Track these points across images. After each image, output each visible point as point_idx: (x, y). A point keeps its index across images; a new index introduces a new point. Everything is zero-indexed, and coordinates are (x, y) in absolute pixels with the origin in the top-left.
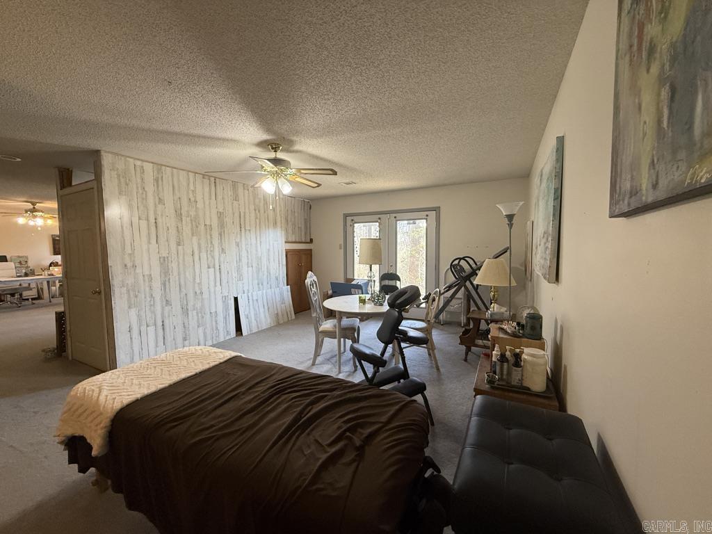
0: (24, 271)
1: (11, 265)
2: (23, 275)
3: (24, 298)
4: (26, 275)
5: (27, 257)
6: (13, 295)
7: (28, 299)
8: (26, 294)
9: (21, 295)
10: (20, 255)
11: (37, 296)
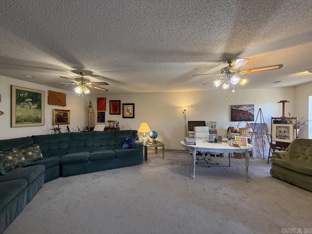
7: (214, 156)
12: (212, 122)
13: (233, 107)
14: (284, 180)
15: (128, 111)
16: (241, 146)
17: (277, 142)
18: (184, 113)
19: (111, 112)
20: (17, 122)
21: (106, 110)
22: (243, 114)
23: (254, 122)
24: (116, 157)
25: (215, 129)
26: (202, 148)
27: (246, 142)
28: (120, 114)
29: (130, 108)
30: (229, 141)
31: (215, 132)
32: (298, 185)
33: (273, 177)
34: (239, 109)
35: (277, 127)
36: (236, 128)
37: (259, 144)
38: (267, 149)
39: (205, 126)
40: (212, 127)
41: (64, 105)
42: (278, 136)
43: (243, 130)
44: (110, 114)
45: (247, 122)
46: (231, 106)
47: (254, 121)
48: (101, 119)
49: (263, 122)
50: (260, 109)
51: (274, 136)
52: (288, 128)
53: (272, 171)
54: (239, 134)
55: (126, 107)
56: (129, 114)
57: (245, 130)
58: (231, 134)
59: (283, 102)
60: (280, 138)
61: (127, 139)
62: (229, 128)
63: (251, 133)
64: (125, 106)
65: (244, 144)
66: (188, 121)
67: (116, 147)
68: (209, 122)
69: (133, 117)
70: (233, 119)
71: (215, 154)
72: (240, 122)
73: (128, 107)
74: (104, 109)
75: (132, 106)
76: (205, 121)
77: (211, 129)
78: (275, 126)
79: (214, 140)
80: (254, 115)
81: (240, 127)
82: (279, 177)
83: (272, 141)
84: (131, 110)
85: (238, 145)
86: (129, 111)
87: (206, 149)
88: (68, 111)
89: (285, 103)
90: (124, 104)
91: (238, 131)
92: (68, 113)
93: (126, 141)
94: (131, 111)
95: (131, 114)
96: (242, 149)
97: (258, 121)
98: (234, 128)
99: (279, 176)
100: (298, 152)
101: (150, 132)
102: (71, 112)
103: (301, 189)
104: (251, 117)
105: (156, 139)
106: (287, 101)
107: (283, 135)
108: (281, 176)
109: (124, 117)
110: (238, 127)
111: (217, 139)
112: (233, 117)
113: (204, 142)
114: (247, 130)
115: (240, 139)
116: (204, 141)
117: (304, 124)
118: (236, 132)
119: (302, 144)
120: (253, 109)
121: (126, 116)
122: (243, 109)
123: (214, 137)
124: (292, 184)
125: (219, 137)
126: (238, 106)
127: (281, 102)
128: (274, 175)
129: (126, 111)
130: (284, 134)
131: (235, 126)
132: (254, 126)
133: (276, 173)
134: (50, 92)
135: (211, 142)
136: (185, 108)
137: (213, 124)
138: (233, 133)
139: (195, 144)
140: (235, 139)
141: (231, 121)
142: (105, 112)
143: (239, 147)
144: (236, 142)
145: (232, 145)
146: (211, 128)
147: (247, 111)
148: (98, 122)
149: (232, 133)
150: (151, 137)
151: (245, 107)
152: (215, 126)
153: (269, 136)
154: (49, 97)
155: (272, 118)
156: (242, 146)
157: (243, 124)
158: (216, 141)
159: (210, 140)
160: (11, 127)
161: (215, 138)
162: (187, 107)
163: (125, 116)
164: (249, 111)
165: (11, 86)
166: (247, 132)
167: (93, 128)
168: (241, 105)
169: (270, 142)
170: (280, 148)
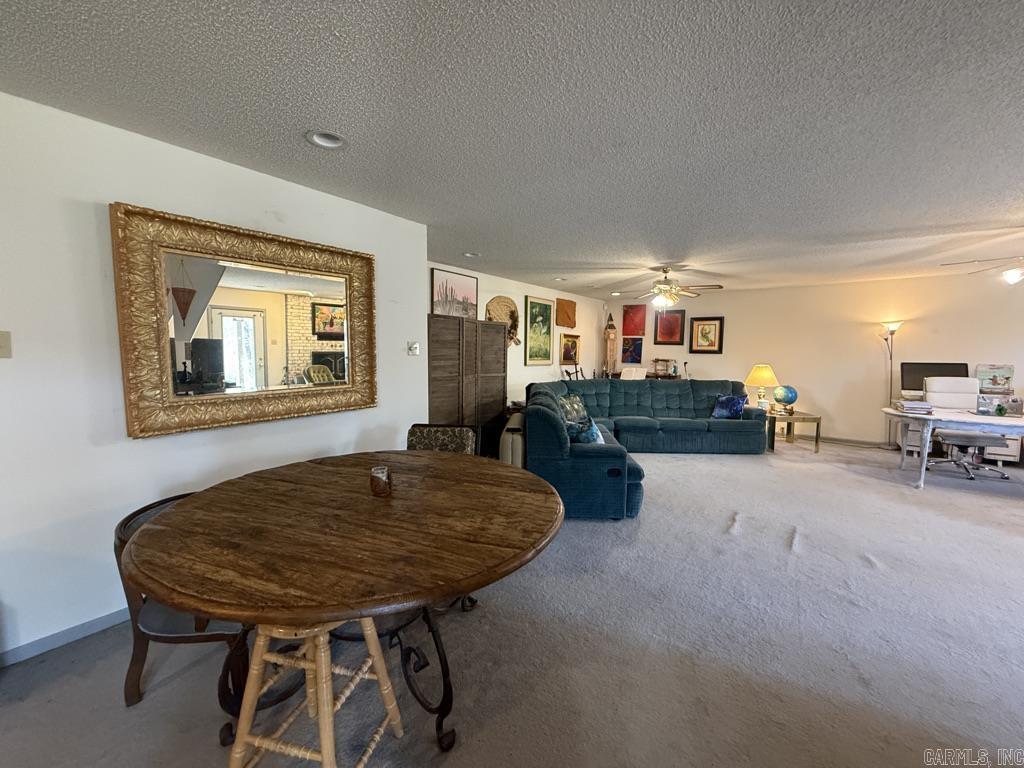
0: (996, 402)
1: (972, 383)
2: (992, 409)
3: (987, 457)
4: (1001, 411)
5: (1011, 369)
6: (963, 449)
7: (994, 463)
8: (991, 451)
9: (982, 450)
10: (997, 364)
11: (1017, 459)
12: (993, 367)
15: (705, 336)
19: (659, 339)
20: (531, 357)
21: (644, 334)
24: (709, 431)
25: (1006, 386)
28: (681, 343)
29: (712, 328)
39: (967, 376)
40: (994, 381)
41: (572, 325)
44: (656, 343)
48: (633, 353)
55: (699, 327)
56: (707, 343)
61: (724, 398)
64: (696, 324)
66: (902, 364)
67: (697, 413)
68: (984, 365)
69: (720, 351)
71: (997, 458)
73: (706, 327)
74: (641, 332)
75: (717, 323)
76: (966, 365)
77: (991, 386)
79: (994, 410)
84: (713, 332)
86: (709, 336)
88: (577, 337)
90: (694, 319)
92: (577, 341)
93: (722, 403)
94: (713, 336)
95: (712, 344)
101: (775, 388)
102: (580, 338)
105: (796, 407)
109: (692, 351)
116: (961, 412)
121: (699, 348)
125: (1014, 402)
129: (700, 335)
134: (560, 302)
135: (985, 413)
136: (893, 327)
137: (997, 373)
139: (929, 413)
142: (641, 339)
146: (987, 384)
148: (623, 361)
150: (778, 400)
152: (1007, 379)
154: (557, 310)
159: (981, 409)
160: (525, 364)
161: (999, 405)
162: (899, 324)
163: (695, 348)
165: (526, 297)
167: (619, 375)
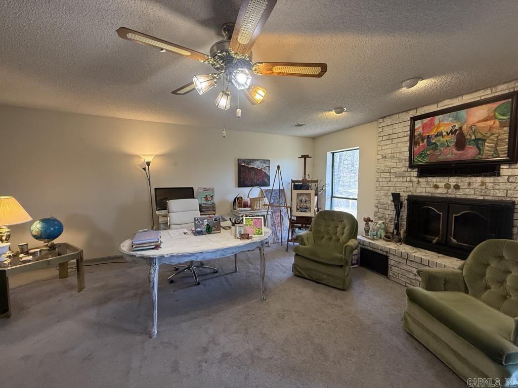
1: (194, 203)
5: (213, 190)
10: (208, 187)
12: (205, 190)
13: (241, 162)
14: (309, 278)
16: (253, 236)
17: (297, 217)
18: (144, 169)
22: (256, 174)
23: (270, 188)
25: (212, 202)
26: (172, 256)
27: (261, 227)
30: (233, 228)
31: (212, 208)
32: (324, 282)
33: (296, 275)
34: (250, 166)
35: (298, 195)
36: (246, 199)
37: (275, 221)
38: (285, 229)
39: (194, 198)
40: (206, 198)
42: (298, 208)
43: (256, 202)
45: (262, 188)
46: (238, 159)
47: (269, 186)
49: (281, 188)
50: (278, 167)
51: (294, 208)
52: (309, 195)
53: (295, 267)
54: (249, 209)
57: (258, 202)
58: (239, 210)
59: (305, 157)
60: (301, 211)
62: (236, 198)
63: (266, 205)
65: (259, 231)
66: (155, 189)
68: (201, 188)
70: (241, 184)
72: (251, 188)
76: (192, 188)
78: (295, 192)
79: (205, 229)
80: (269, 177)
81: (251, 197)
82: (302, 275)
83: (291, 216)
85: (249, 234)
87: (183, 256)
89: (307, 158)
91: (249, 203)
96: (254, 243)
97: (276, 187)
98: (243, 198)
99: (304, 273)
100: (322, 230)
103: (329, 288)
104: (266, 180)
106: (308, 155)
107: (304, 206)
108: (306, 273)
110: (248, 197)
111: (211, 226)
112: (242, 180)
113: (185, 236)
114: (261, 201)
115: (252, 223)
116: (184, 233)
117: (322, 189)
118: (245, 206)
119: (325, 218)
120: (269, 167)
122: (255, 167)
123: (206, 222)
124: (318, 283)
125: (215, 220)
126: (248, 161)
127: (302, 156)
128: (297, 272)
130: (305, 204)
131: (244, 195)
132: (270, 194)
133: (300, 270)
135: (199, 233)
136: (149, 159)
137: (208, 193)
138: (241, 207)
139: (157, 247)
140: (244, 223)
141: (239, 187)
143: (251, 238)
144: (245, 230)
145: (238, 235)
146: (204, 201)
147: (261, 170)
149: (239, 207)
150: (37, 238)
151: (258, 163)
152: (212, 196)
153: (289, 209)
155: (293, 182)
156: (254, 234)
157: (255, 192)
158: (209, 230)
159: (197, 229)
161: (208, 225)
162: (152, 157)
164: (263, 170)
166: (261, 204)
168: (253, 160)
169: (290, 217)
170: (300, 225)
